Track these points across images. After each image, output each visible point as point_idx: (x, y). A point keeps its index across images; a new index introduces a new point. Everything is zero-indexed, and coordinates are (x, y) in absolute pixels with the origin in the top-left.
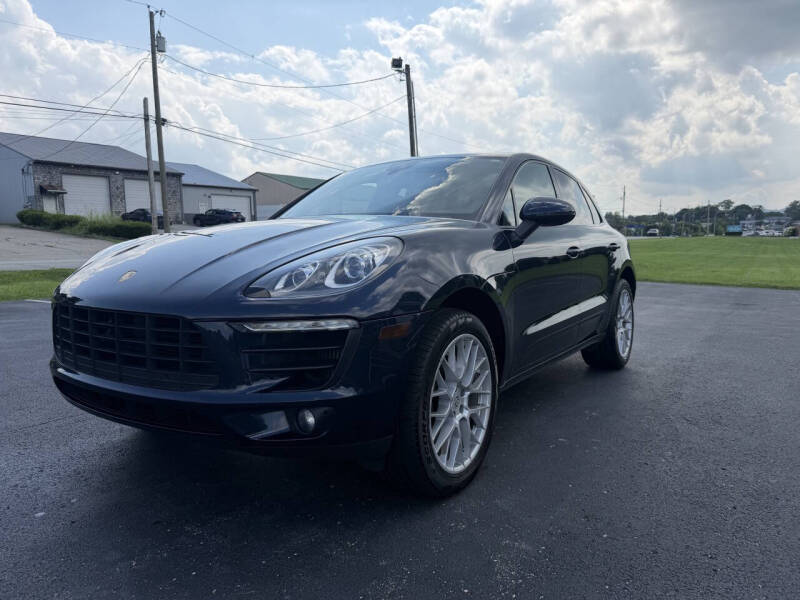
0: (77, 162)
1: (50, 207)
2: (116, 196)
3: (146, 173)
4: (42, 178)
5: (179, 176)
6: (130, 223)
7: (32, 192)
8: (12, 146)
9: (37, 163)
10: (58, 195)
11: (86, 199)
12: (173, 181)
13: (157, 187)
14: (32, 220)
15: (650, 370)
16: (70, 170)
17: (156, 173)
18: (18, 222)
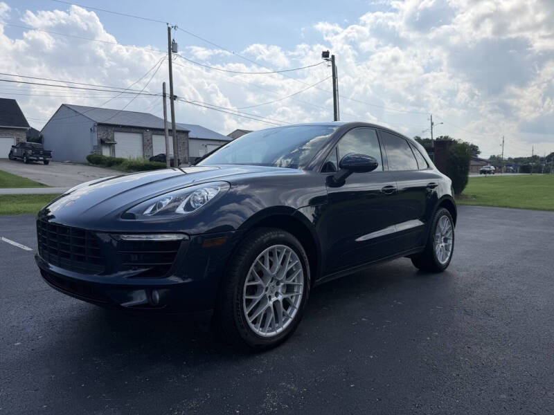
0: (124, 124)
1: (106, 152)
2: (147, 145)
3: (163, 130)
4: (102, 134)
5: (187, 132)
6: (154, 163)
7: (96, 143)
8: (85, 114)
9: (100, 124)
10: (111, 144)
11: (128, 147)
12: (183, 136)
13: (170, 139)
14: (96, 161)
15: (462, 274)
16: (119, 129)
17: (170, 130)
18: (87, 161)
